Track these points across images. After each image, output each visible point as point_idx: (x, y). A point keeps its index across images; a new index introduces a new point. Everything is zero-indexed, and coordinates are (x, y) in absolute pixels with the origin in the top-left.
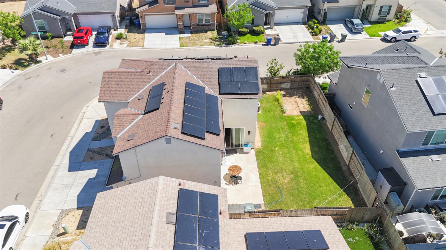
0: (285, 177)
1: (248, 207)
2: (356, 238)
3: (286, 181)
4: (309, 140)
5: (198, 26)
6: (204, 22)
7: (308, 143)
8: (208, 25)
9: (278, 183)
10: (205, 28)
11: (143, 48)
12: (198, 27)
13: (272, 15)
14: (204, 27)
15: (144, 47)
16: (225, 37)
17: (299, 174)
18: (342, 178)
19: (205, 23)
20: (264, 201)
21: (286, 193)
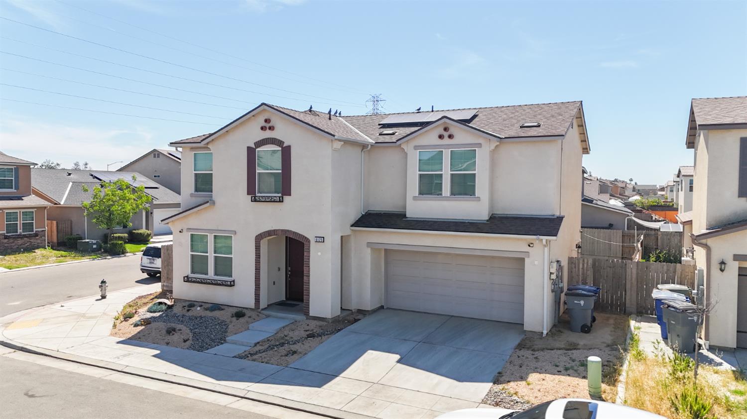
5: (5, 238)
6: (20, 229)
8: (30, 236)
10: (22, 244)
12: (6, 241)
13: (150, 213)
14: (20, 242)
16: (95, 246)
19: (21, 231)
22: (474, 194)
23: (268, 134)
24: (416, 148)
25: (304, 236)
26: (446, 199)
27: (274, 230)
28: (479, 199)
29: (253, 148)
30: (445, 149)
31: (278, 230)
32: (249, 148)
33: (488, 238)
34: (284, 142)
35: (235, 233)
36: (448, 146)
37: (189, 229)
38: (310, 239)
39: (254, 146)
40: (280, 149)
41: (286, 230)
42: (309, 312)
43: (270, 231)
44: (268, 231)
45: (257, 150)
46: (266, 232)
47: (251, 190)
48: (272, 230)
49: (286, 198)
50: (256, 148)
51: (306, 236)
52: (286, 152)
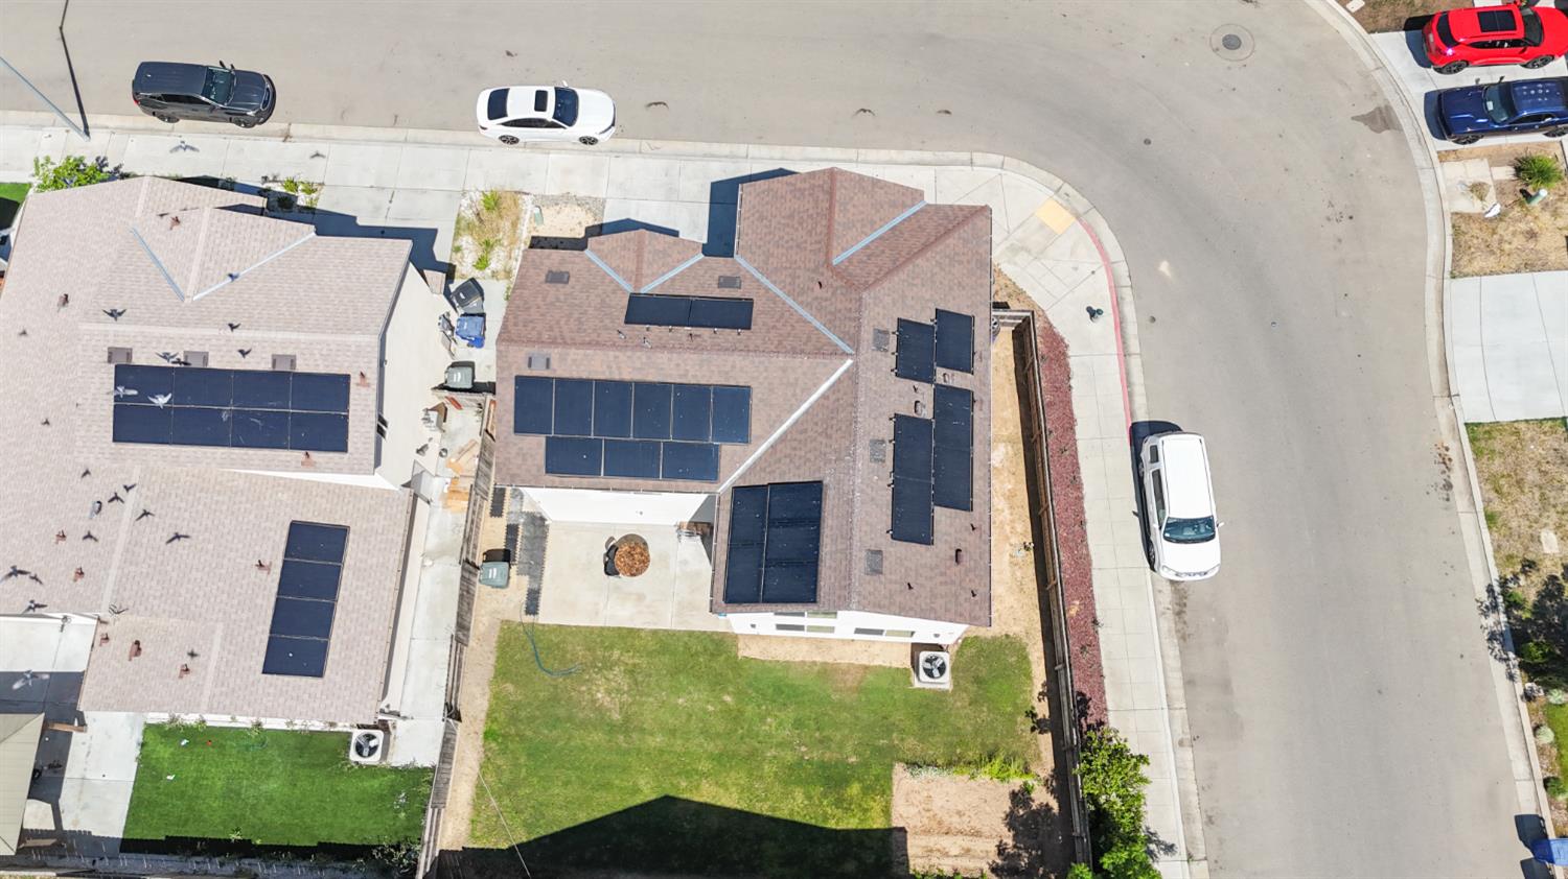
0: (613, 695)
1: (495, 570)
2: (403, 814)
3: (599, 695)
4: (758, 816)
7: (742, 806)
9: (597, 673)
11: (1447, 275)
15: (1454, 277)
17: (622, 737)
18: (588, 855)
20: (543, 625)
21: (561, 686)
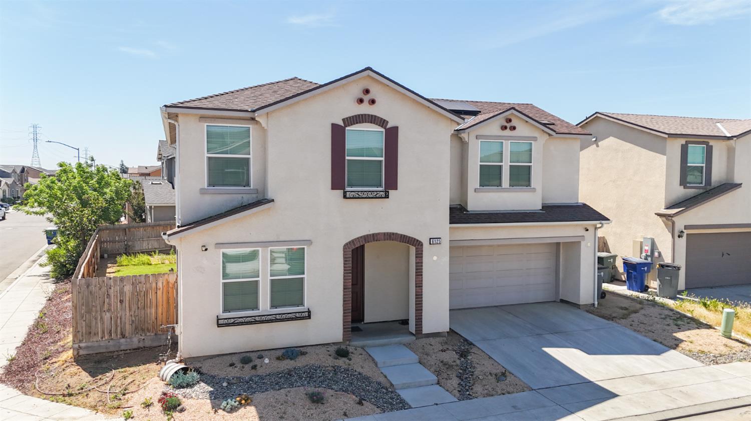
22: (529, 185)
23: (365, 109)
24: (477, 137)
25: (415, 239)
26: (505, 190)
27: (373, 234)
28: (534, 190)
29: (342, 126)
30: (505, 140)
31: (379, 234)
32: (334, 127)
33: (547, 226)
34: (388, 122)
35: (309, 242)
36: (508, 138)
37: (219, 245)
38: (422, 241)
39: (341, 124)
40: (383, 130)
41: (390, 233)
42: (422, 330)
43: (367, 235)
44: (364, 236)
45: (347, 128)
46: (361, 237)
47: (337, 183)
48: (370, 235)
49: (392, 193)
50: (346, 126)
51: (417, 238)
52: (392, 135)
